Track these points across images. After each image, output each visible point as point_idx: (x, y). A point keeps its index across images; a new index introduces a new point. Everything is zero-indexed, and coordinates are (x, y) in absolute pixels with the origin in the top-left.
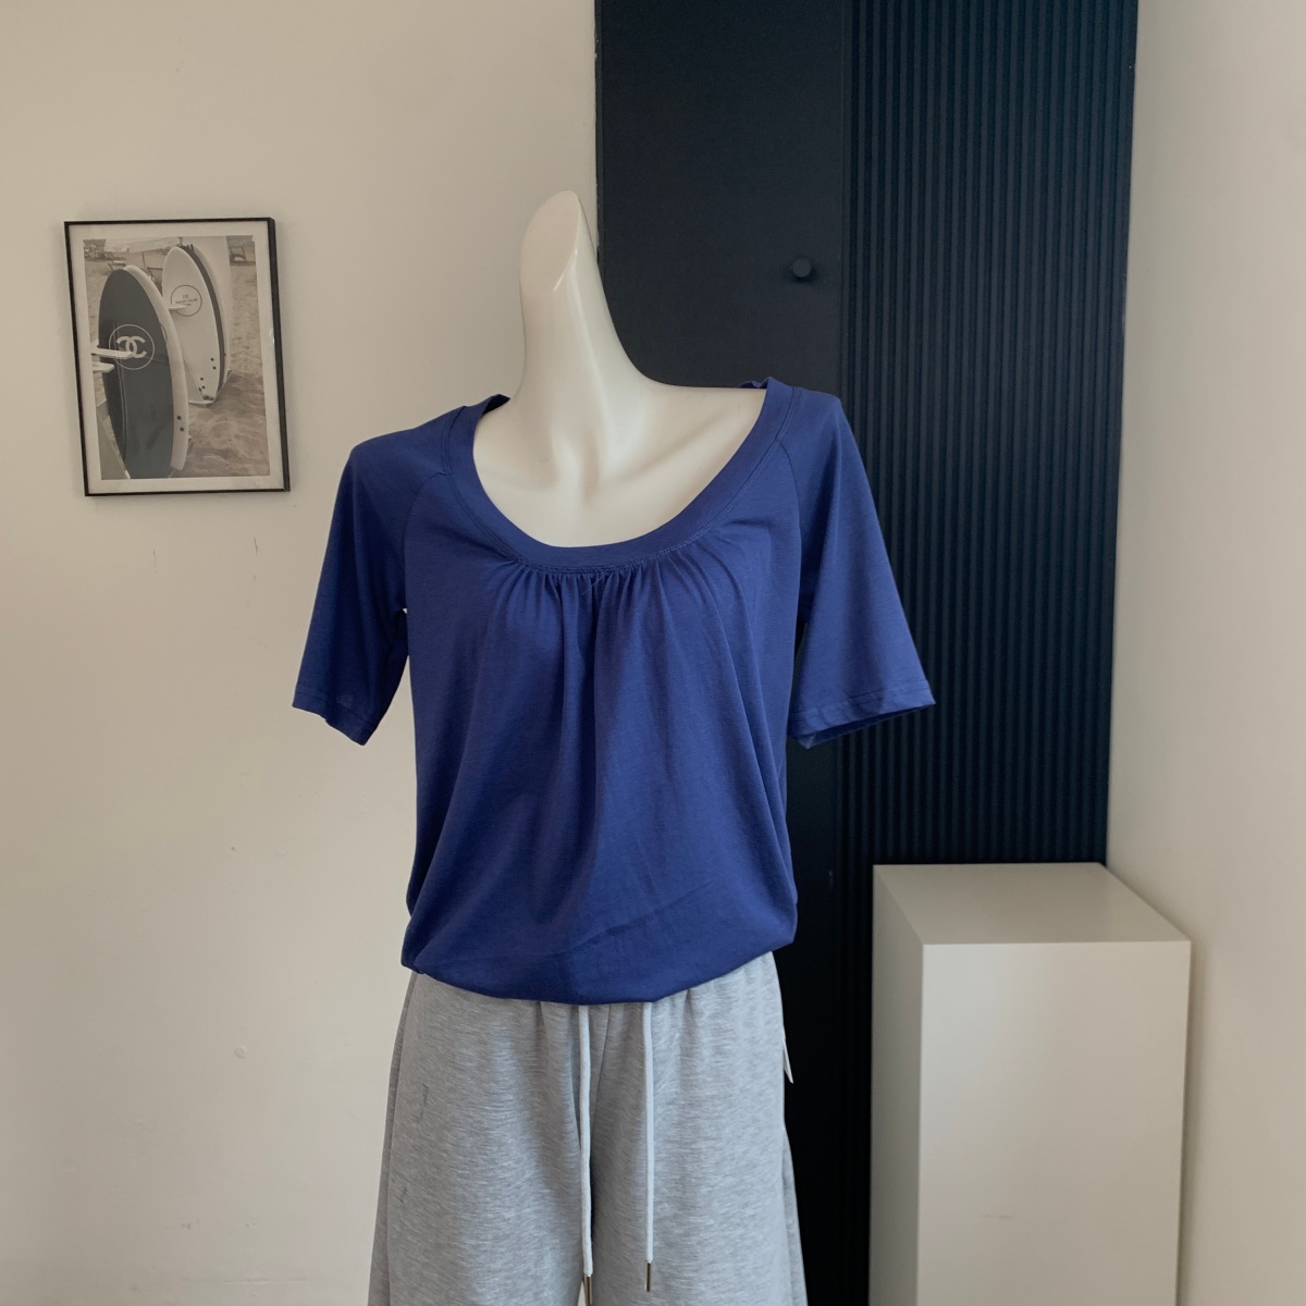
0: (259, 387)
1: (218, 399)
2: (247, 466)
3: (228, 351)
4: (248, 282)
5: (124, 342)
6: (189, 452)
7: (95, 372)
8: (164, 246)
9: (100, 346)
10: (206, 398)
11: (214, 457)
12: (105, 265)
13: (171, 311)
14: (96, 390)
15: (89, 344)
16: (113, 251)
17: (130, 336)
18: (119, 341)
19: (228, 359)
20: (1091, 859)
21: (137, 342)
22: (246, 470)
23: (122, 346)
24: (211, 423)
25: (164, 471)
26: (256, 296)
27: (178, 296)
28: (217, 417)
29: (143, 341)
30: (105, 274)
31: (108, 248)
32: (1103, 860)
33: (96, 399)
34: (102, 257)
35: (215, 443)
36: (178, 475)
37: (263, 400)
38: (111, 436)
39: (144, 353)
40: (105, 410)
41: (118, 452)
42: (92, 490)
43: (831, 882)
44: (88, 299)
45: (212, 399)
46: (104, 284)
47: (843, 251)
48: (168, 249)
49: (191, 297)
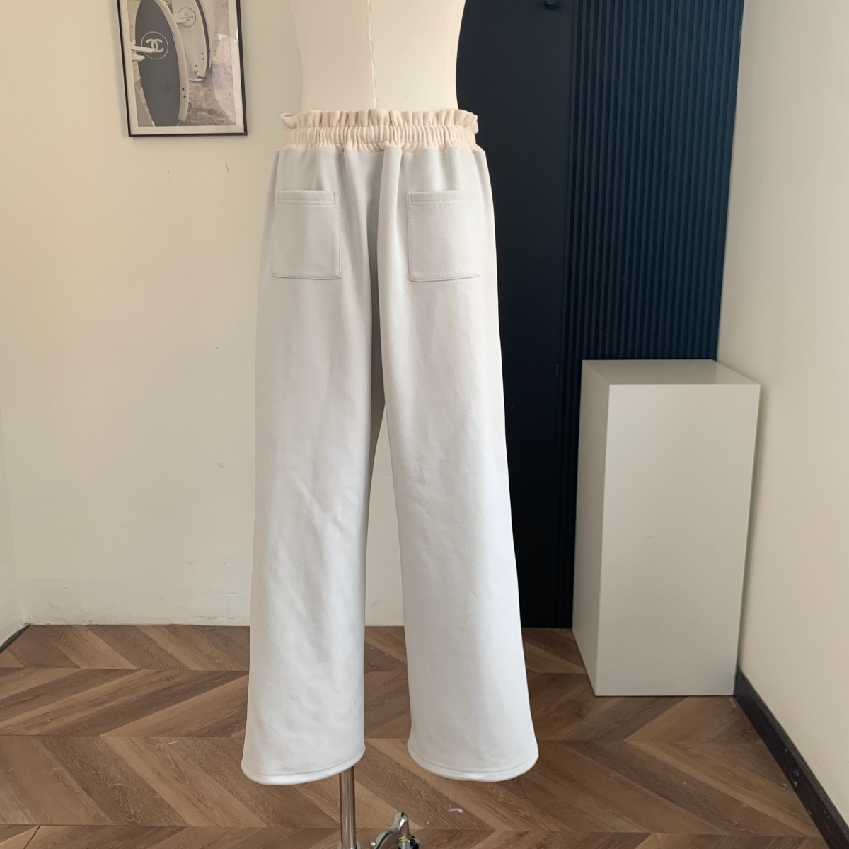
0: (229, 71)
1: (205, 79)
2: (222, 119)
3: (211, 49)
4: (222, 6)
5: (150, 42)
6: (189, 111)
7: (133, 61)
9: (136, 45)
10: (199, 77)
11: (204, 113)
13: (178, 24)
14: (135, 72)
15: (130, 44)
17: (154, 38)
18: (147, 42)
19: (211, 53)
20: (707, 358)
21: (158, 42)
22: (223, 121)
23: (149, 46)
24: (202, 93)
25: (176, 122)
26: (228, 15)
27: (182, 14)
28: (207, 88)
29: (161, 42)
32: (715, 358)
33: (134, 78)
35: (205, 106)
36: (183, 124)
37: (232, 79)
38: (144, 100)
39: (162, 50)
40: (140, 85)
41: (147, 110)
42: (133, 133)
43: (558, 370)
44: (129, 15)
45: (202, 78)
46: (138, 6)
49: (189, 15)
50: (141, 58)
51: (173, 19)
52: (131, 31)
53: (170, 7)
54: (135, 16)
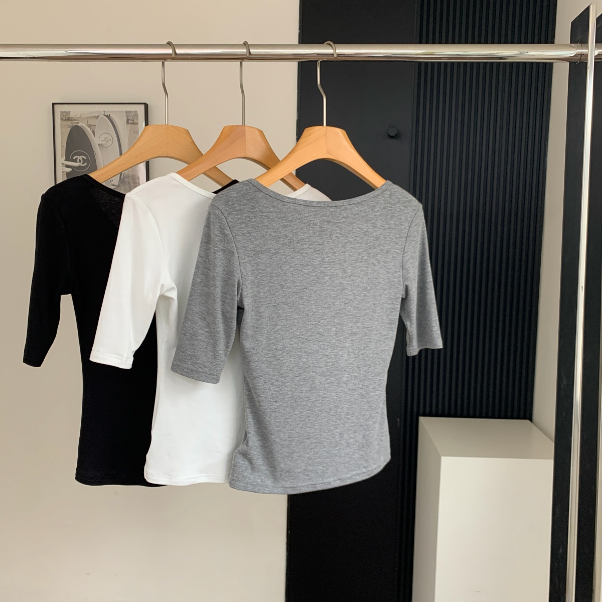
0: (137, 181)
1: (118, 186)
4: (134, 132)
5: (77, 158)
7: (63, 172)
8: (97, 115)
9: (65, 160)
10: (113, 185)
12: (69, 123)
13: (99, 145)
15: (61, 159)
16: (73, 116)
17: (79, 156)
18: (74, 158)
20: (524, 418)
21: (82, 158)
23: (75, 161)
27: (102, 138)
29: (85, 158)
30: (70, 127)
31: (71, 115)
32: (531, 419)
34: (68, 119)
39: (86, 164)
43: (399, 424)
44: (62, 138)
45: (116, 186)
46: (69, 131)
47: (412, 125)
48: (98, 117)
49: (108, 139)
50: (69, 170)
51: (95, 141)
52: (62, 150)
53: (94, 132)
54: (66, 138)
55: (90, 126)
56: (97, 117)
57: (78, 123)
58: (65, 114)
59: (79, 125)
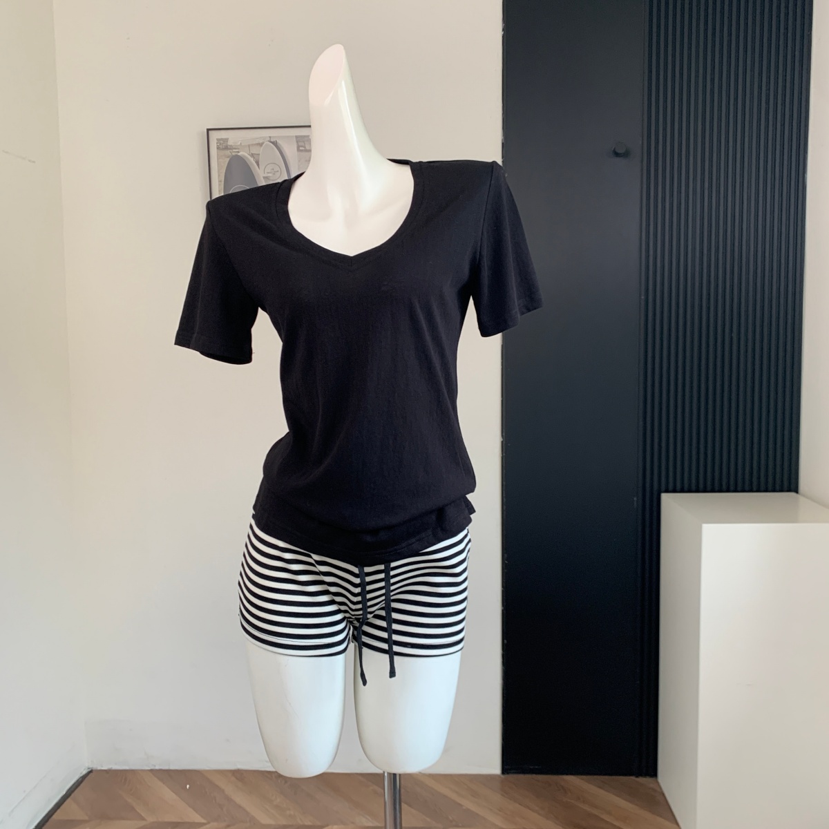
8: (261, 141)
12: (228, 152)
13: (264, 178)
16: (233, 144)
20: (789, 490)
27: (268, 169)
30: (228, 157)
31: (230, 143)
32: (797, 491)
34: (227, 148)
43: (635, 503)
44: (219, 170)
46: (227, 162)
47: (643, 140)
48: (263, 143)
49: (275, 170)
51: (260, 173)
52: (219, 185)
53: (258, 163)
54: (224, 171)
55: (252, 155)
56: (261, 145)
57: (239, 152)
58: (221, 142)
59: (239, 154)
